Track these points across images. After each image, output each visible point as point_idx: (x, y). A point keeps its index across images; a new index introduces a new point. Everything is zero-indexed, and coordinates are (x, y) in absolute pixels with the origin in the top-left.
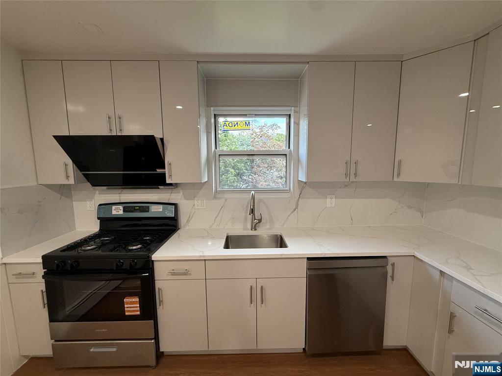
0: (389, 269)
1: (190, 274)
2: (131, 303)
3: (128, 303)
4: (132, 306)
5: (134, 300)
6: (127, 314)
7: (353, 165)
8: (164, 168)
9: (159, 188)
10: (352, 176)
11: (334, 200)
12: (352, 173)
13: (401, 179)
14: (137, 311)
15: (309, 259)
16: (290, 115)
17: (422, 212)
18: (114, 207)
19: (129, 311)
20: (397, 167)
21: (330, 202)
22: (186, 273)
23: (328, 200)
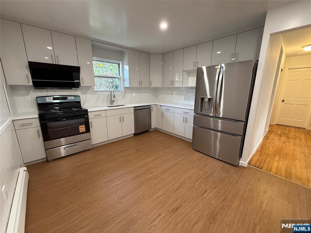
0: (151, 108)
1: (101, 116)
2: (82, 127)
3: (80, 128)
4: (82, 128)
5: (83, 126)
6: (80, 132)
7: (141, 82)
8: (79, 80)
9: (72, 89)
10: (141, 85)
11: (135, 94)
12: (141, 84)
13: (152, 86)
14: (84, 130)
15: (134, 107)
16: (119, 64)
17: (156, 97)
18: (47, 98)
19: (81, 131)
20: (150, 83)
21: (134, 94)
22: (100, 115)
23: (133, 94)
